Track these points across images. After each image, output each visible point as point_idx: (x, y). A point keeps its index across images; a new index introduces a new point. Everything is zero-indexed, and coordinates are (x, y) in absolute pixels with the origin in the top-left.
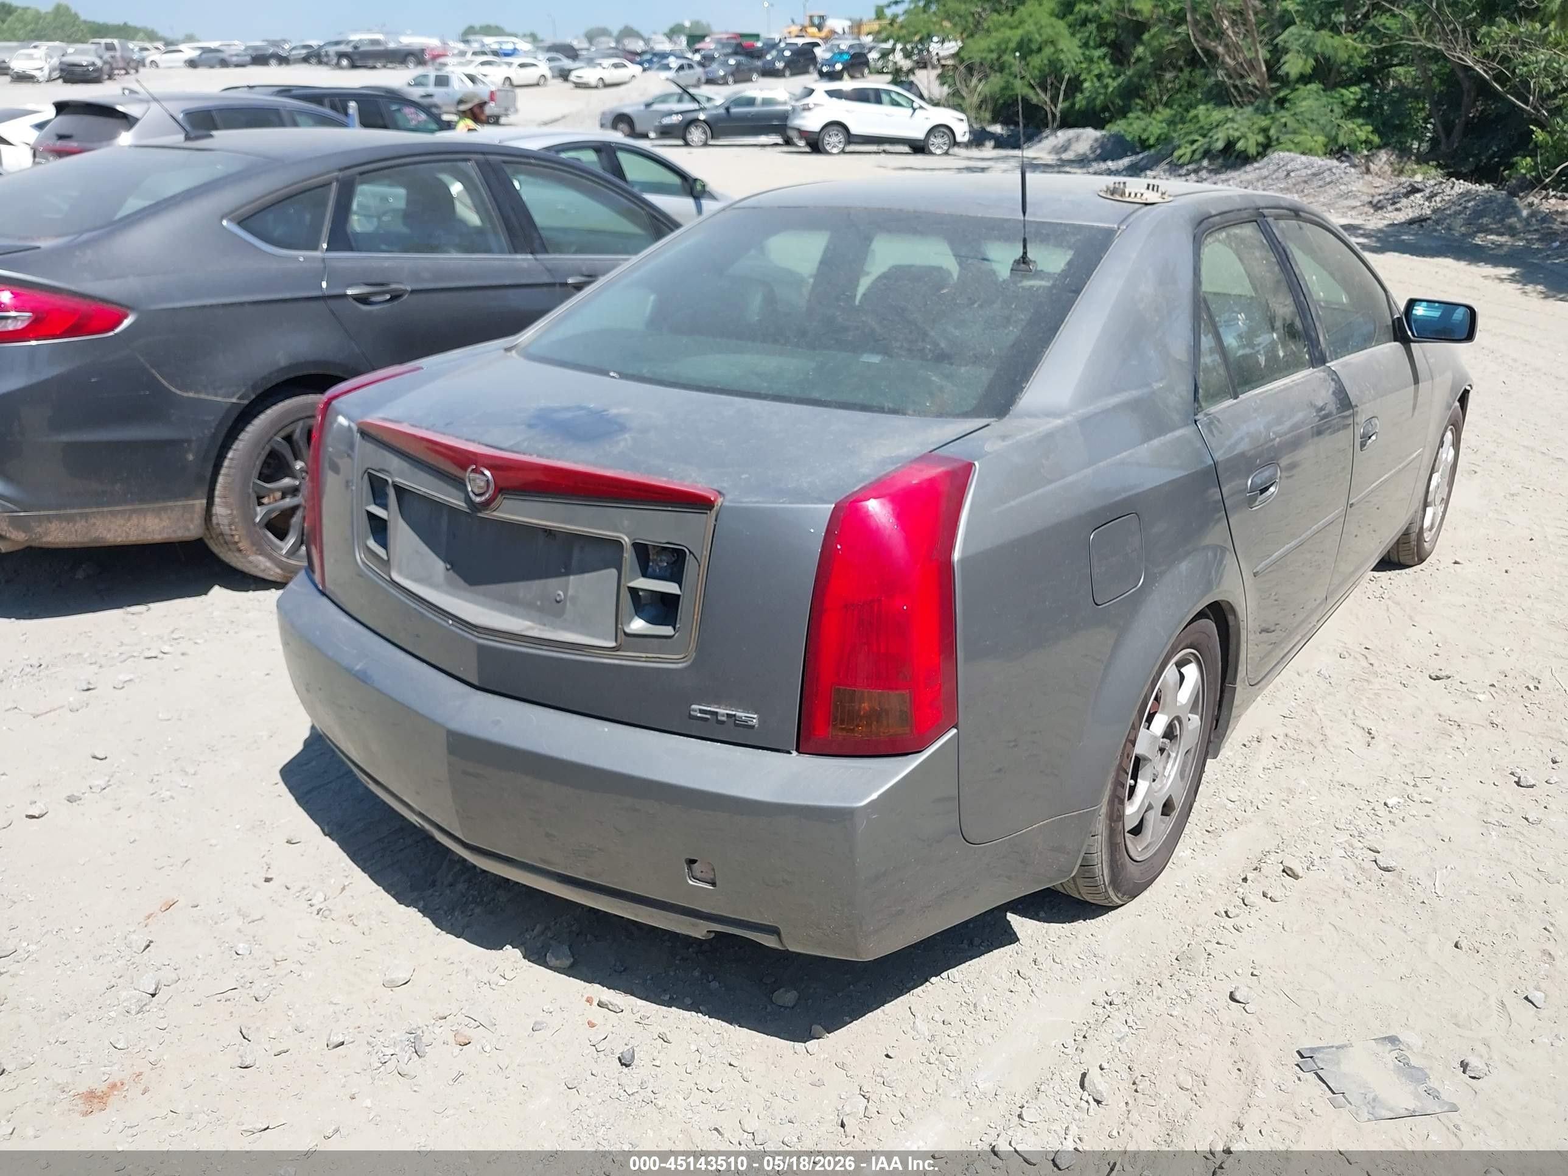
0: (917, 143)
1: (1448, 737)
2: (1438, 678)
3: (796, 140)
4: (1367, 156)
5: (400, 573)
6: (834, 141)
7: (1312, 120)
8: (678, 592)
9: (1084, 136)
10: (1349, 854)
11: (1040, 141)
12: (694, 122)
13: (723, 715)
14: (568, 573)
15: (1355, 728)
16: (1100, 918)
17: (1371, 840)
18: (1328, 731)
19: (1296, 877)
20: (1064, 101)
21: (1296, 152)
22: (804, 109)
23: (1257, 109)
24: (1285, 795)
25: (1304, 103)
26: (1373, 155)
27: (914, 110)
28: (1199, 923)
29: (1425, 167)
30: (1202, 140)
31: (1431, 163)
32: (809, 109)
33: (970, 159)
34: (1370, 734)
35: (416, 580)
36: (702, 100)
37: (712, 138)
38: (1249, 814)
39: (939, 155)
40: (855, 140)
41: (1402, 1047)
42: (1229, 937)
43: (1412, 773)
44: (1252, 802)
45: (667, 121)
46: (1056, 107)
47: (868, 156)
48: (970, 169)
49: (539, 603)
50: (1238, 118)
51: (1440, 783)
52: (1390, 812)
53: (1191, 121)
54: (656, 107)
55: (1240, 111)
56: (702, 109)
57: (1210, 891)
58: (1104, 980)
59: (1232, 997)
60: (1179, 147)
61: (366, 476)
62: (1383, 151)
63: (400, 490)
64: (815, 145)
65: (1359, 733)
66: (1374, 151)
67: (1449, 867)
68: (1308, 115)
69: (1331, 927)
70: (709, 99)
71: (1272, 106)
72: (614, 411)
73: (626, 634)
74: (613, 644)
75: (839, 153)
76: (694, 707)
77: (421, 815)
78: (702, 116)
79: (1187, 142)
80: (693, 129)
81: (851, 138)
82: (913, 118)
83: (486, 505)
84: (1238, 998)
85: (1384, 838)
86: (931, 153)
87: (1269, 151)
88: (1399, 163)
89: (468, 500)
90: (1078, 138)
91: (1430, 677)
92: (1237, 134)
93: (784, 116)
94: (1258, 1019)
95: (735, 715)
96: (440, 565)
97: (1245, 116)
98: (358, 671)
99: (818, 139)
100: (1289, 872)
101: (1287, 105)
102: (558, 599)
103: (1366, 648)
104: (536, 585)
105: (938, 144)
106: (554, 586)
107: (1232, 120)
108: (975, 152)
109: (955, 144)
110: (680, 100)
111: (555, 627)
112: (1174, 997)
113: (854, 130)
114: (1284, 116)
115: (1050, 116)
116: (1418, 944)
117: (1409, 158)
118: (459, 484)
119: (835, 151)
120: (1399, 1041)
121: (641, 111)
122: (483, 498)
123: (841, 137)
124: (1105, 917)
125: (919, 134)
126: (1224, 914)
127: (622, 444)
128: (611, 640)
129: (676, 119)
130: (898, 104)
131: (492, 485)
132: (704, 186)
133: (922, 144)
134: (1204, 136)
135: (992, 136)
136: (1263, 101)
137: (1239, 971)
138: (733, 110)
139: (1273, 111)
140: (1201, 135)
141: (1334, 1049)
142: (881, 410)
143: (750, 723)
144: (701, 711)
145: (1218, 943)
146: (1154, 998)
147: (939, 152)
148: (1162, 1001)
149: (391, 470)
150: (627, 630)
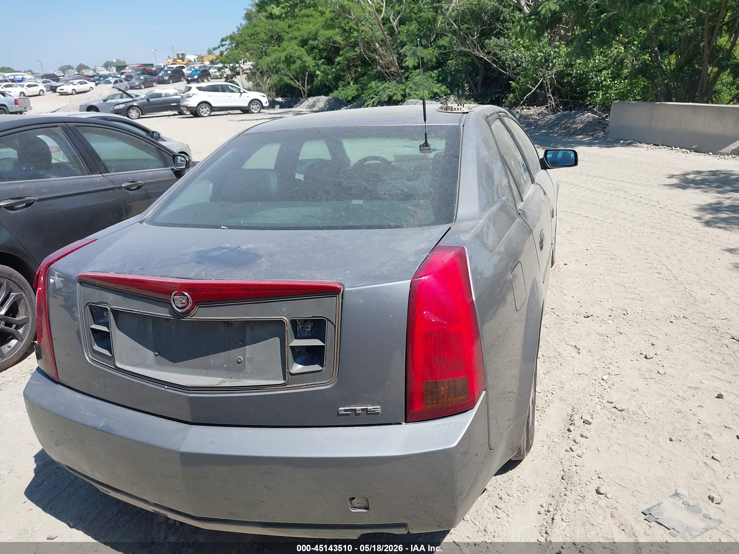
0: (245, 108)
1: (607, 343)
2: (588, 317)
3: (185, 112)
4: (445, 98)
5: (121, 362)
6: (204, 111)
7: (421, 85)
8: (321, 344)
9: (321, 100)
10: (603, 407)
11: (301, 104)
12: (132, 107)
13: (359, 410)
14: (244, 345)
15: (568, 346)
16: (517, 467)
17: (607, 398)
18: (559, 350)
19: (590, 423)
20: (307, 85)
21: (418, 99)
22: (188, 97)
23: (397, 82)
24: (559, 384)
25: (417, 78)
26: (448, 98)
27: (241, 93)
28: (561, 457)
29: (469, 101)
30: (376, 97)
31: (471, 99)
32: (190, 97)
33: (271, 114)
34: (576, 348)
35: (134, 365)
36: (134, 96)
37: (142, 114)
38: (549, 397)
39: (256, 113)
40: (215, 109)
41: (681, 497)
42: (579, 461)
43: (604, 362)
44: (548, 391)
45: (117, 107)
46: (304, 88)
47: (222, 116)
48: (274, 118)
49: (225, 366)
50: (391, 86)
51: (617, 365)
52: (606, 383)
53: (369, 89)
54: (109, 101)
55: (391, 83)
56: (134, 101)
57: (556, 440)
58: (536, 499)
59: (598, 492)
60: (366, 101)
61: (88, 307)
62: (452, 96)
63: (115, 313)
64: (195, 113)
65: (571, 348)
66: (448, 96)
67: (645, 403)
68: (420, 83)
69: (617, 445)
70: (137, 96)
71: (404, 80)
72: (244, 247)
73: (291, 374)
74: (283, 382)
75: (208, 116)
76: (340, 409)
77: (156, 505)
78: (135, 104)
79: (369, 98)
80: (131, 111)
81: (213, 109)
82: (241, 97)
83: (188, 313)
84: (602, 492)
85: (611, 396)
86: (252, 113)
87: (406, 99)
88: (459, 100)
89: (173, 311)
90: (318, 100)
91: (584, 317)
92: (392, 93)
93: (178, 101)
94: (615, 500)
95: (367, 409)
96: (151, 354)
97: (393, 85)
98: (102, 427)
99: (197, 110)
100: (586, 422)
101: (409, 79)
102: (239, 361)
103: (552, 309)
104: (222, 356)
105: (255, 108)
106: (236, 354)
107: (389, 88)
108: (272, 111)
109: (263, 108)
110: (122, 97)
111: (239, 378)
112: (575, 500)
113: (214, 105)
114: (410, 84)
115: (302, 92)
116: (656, 444)
117: (462, 98)
118: (167, 304)
119: (206, 115)
120: (680, 494)
121: (102, 103)
122: (184, 310)
123: (208, 109)
124: (519, 466)
125: (246, 104)
126: (571, 451)
127: (264, 265)
128: (280, 379)
129: (121, 106)
130: (233, 91)
131: (190, 301)
132: (159, 135)
133: (247, 108)
134: (377, 95)
135: (278, 103)
136: (399, 78)
137: (593, 478)
138: (151, 100)
139: (404, 82)
140: (375, 95)
141: (656, 507)
142: (390, 227)
143: (376, 411)
144: (345, 410)
145: (576, 466)
146: (567, 503)
147: (256, 112)
148: (571, 503)
149: (109, 302)
150: (292, 372)
